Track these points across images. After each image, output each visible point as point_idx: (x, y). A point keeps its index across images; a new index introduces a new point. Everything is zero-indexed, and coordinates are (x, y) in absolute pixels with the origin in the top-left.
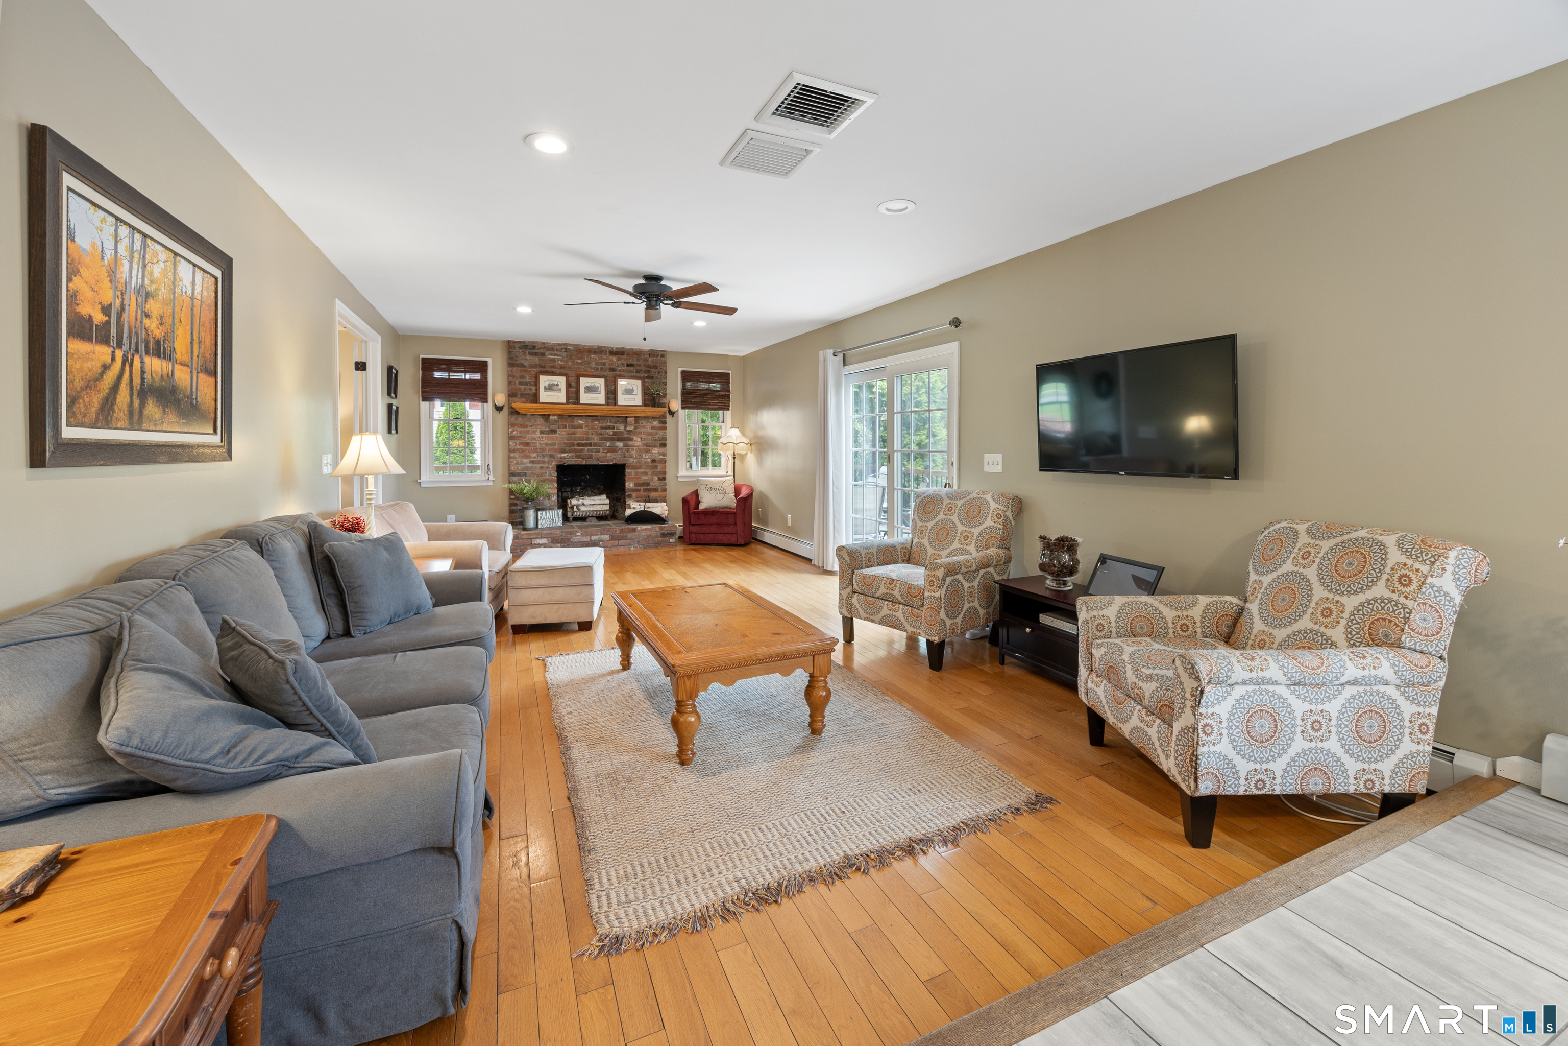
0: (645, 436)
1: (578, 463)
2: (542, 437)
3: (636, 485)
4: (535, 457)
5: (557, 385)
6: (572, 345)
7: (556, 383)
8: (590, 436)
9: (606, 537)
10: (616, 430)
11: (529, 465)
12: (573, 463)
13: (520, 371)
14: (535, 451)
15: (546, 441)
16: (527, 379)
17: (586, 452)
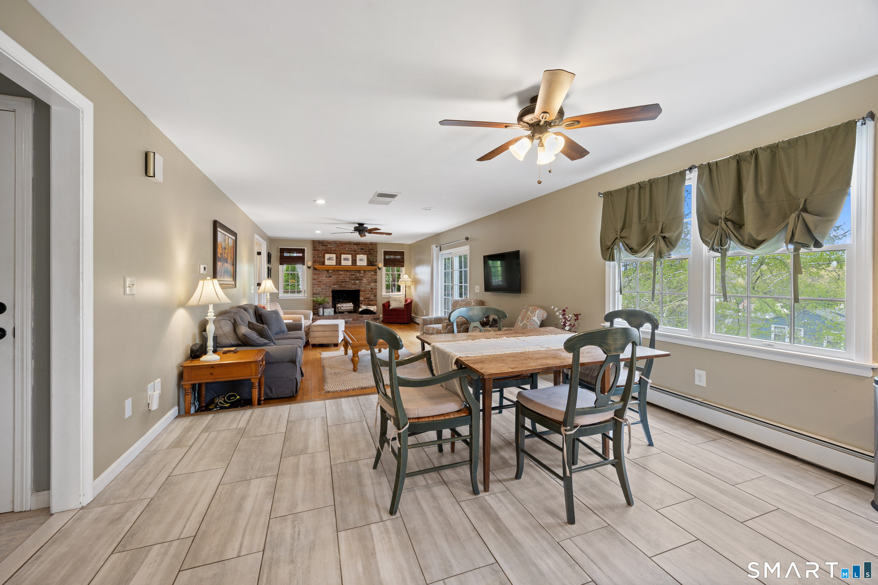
0: (368, 278)
1: (341, 289)
2: (326, 279)
3: (364, 298)
4: (323, 287)
5: (332, 258)
6: (339, 241)
8: (345, 278)
9: (351, 320)
10: (356, 276)
11: (321, 290)
12: (339, 289)
13: (318, 252)
14: (323, 284)
15: (328, 281)
16: (320, 256)
17: (343, 285)
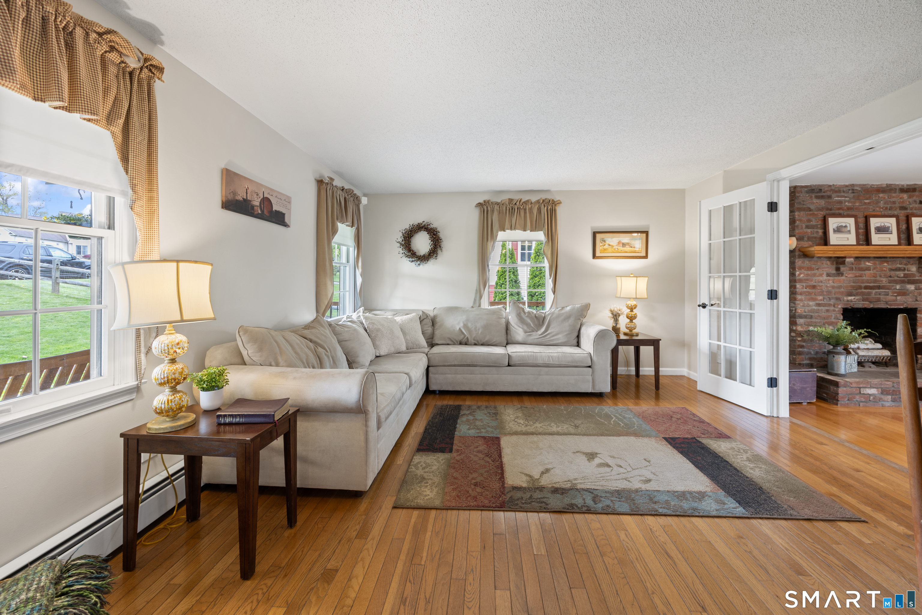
1: (866, 306)
2: (829, 280)
4: (821, 300)
5: (846, 227)
6: (858, 185)
7: (844, 225)
8: (878, 278)
10: (906, 272)
11: (815, 307)
12: (860, 306)
14: (822, 293)
15: (832, 284)
16: (813, 223)
17: (873, 296)
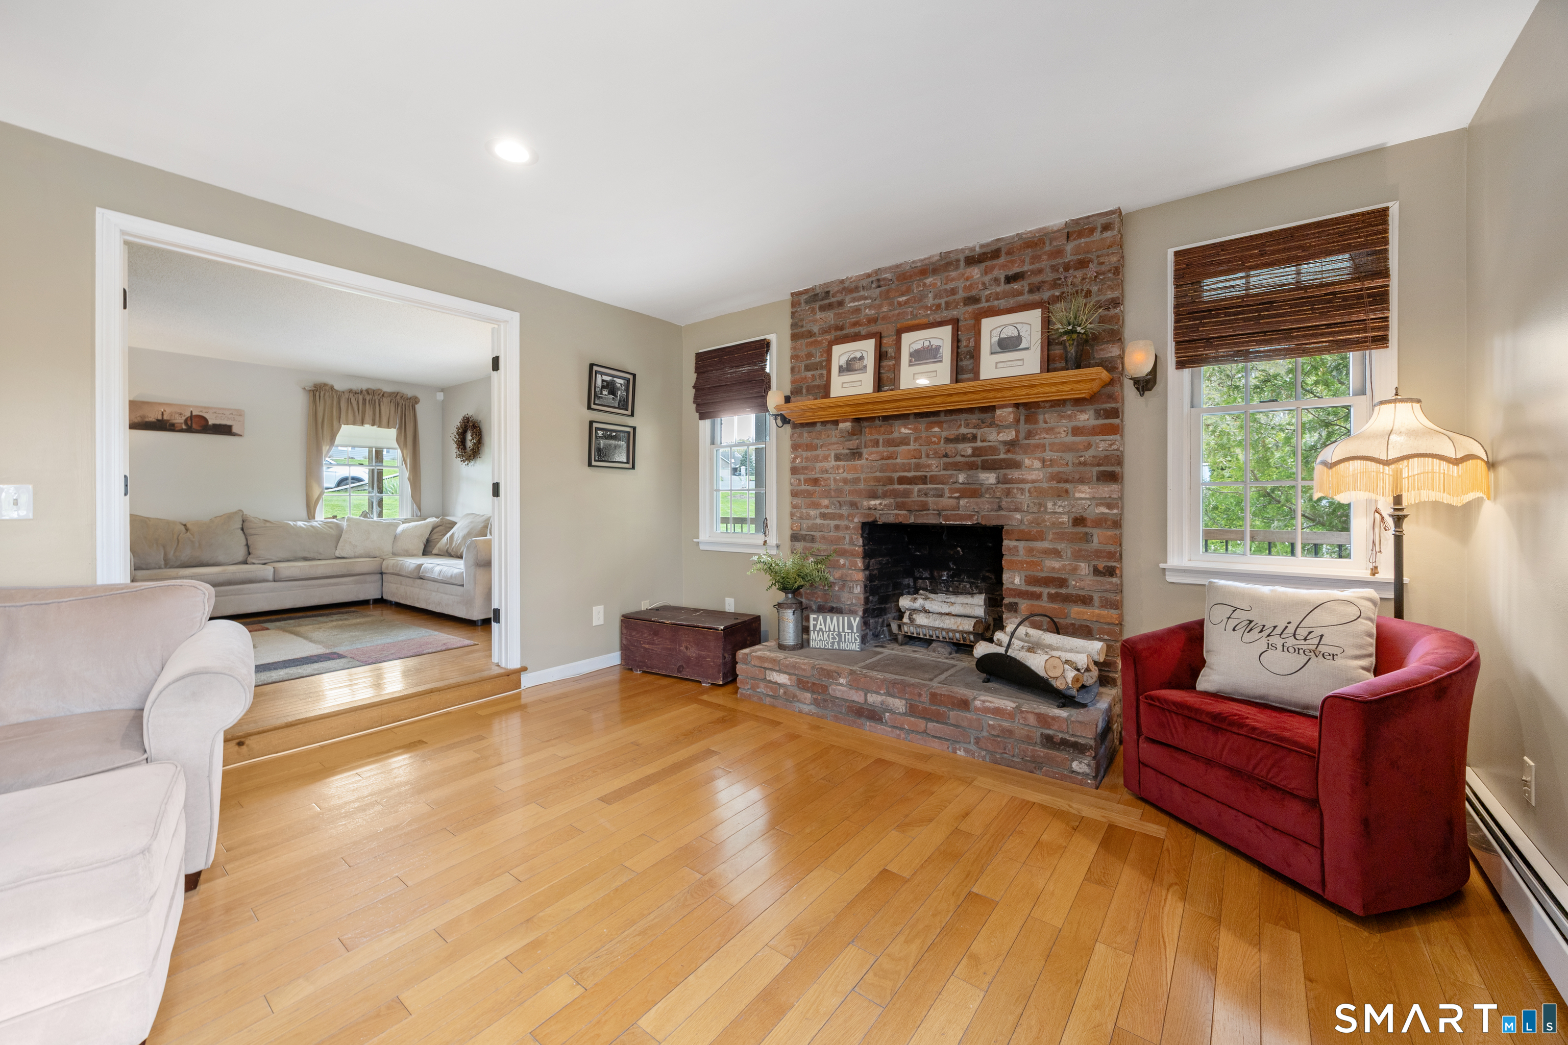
0: (1055, 455)
1: (900, 520)
2: (838, 468)
3: (1032, 580)
4: (827, 507)
5: (862, 358)
6: (890, 268)
7: (858, 355)
8: (924, 460)
9: (899, 704)
10: (979, 444)
11: (819, 521)
12: (891, 519)
13: (808, 345)
14: (827, 494)
15: (845, 475)
16: (817, 357)
17: (915, 497)
